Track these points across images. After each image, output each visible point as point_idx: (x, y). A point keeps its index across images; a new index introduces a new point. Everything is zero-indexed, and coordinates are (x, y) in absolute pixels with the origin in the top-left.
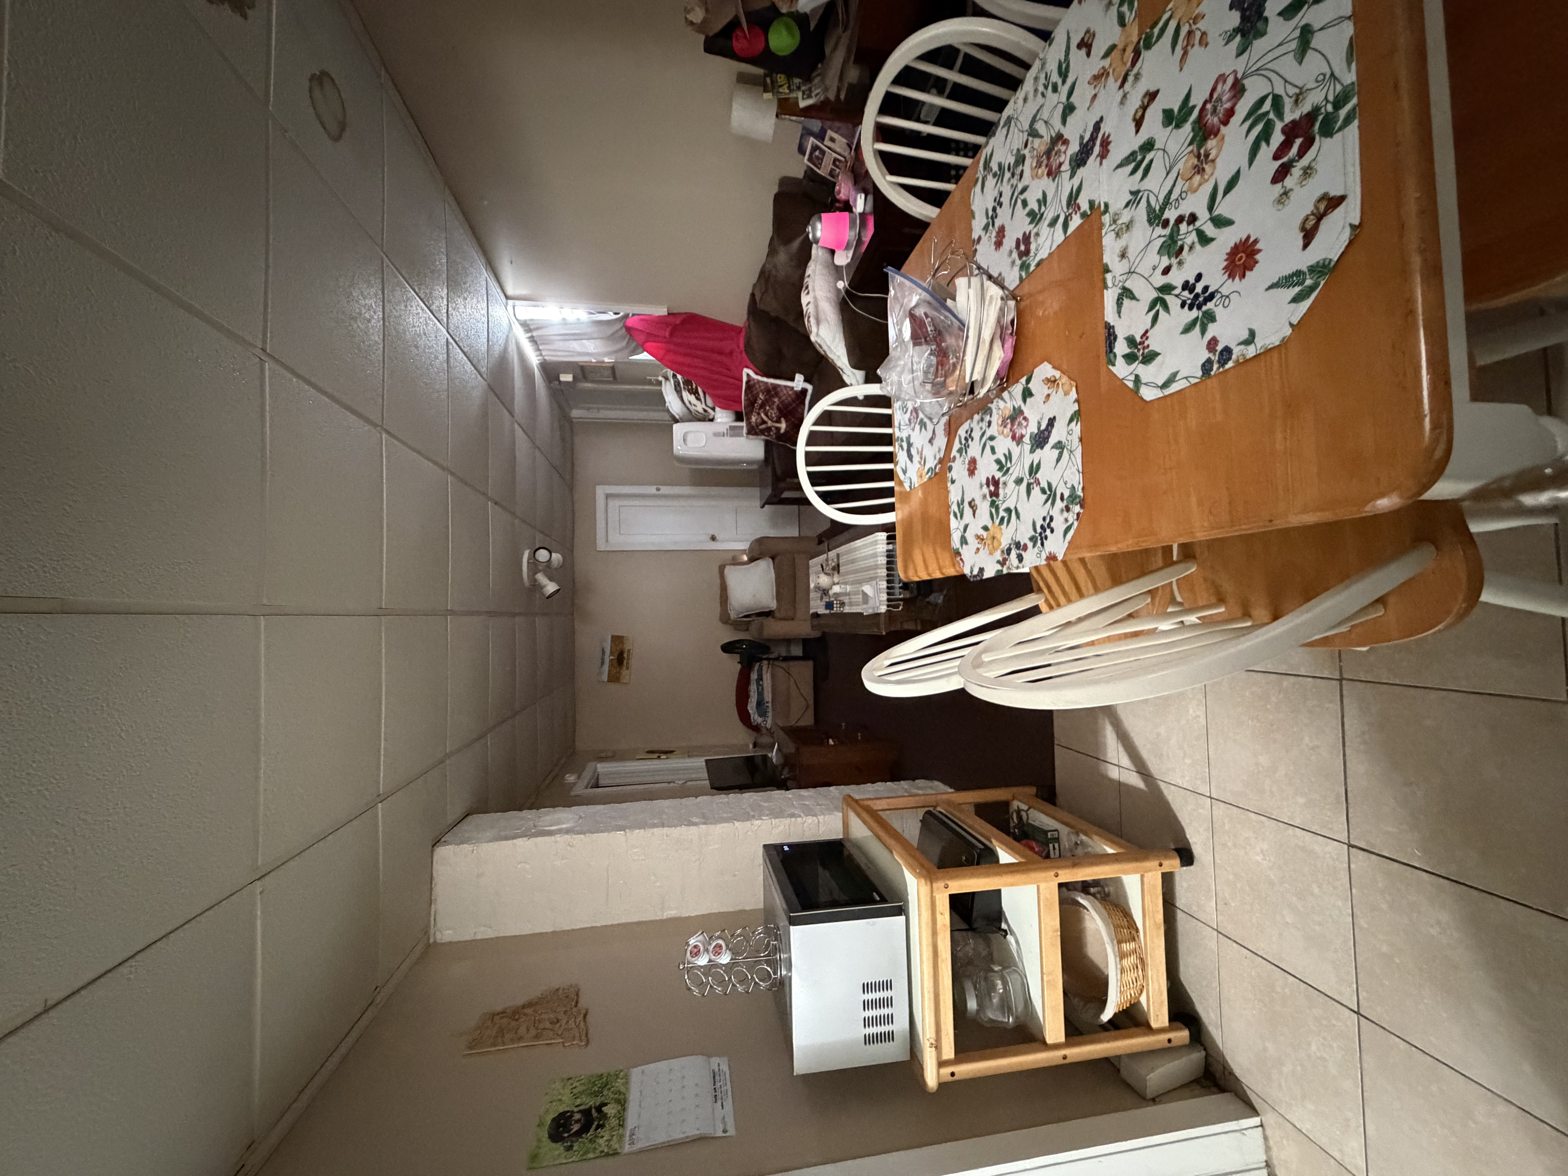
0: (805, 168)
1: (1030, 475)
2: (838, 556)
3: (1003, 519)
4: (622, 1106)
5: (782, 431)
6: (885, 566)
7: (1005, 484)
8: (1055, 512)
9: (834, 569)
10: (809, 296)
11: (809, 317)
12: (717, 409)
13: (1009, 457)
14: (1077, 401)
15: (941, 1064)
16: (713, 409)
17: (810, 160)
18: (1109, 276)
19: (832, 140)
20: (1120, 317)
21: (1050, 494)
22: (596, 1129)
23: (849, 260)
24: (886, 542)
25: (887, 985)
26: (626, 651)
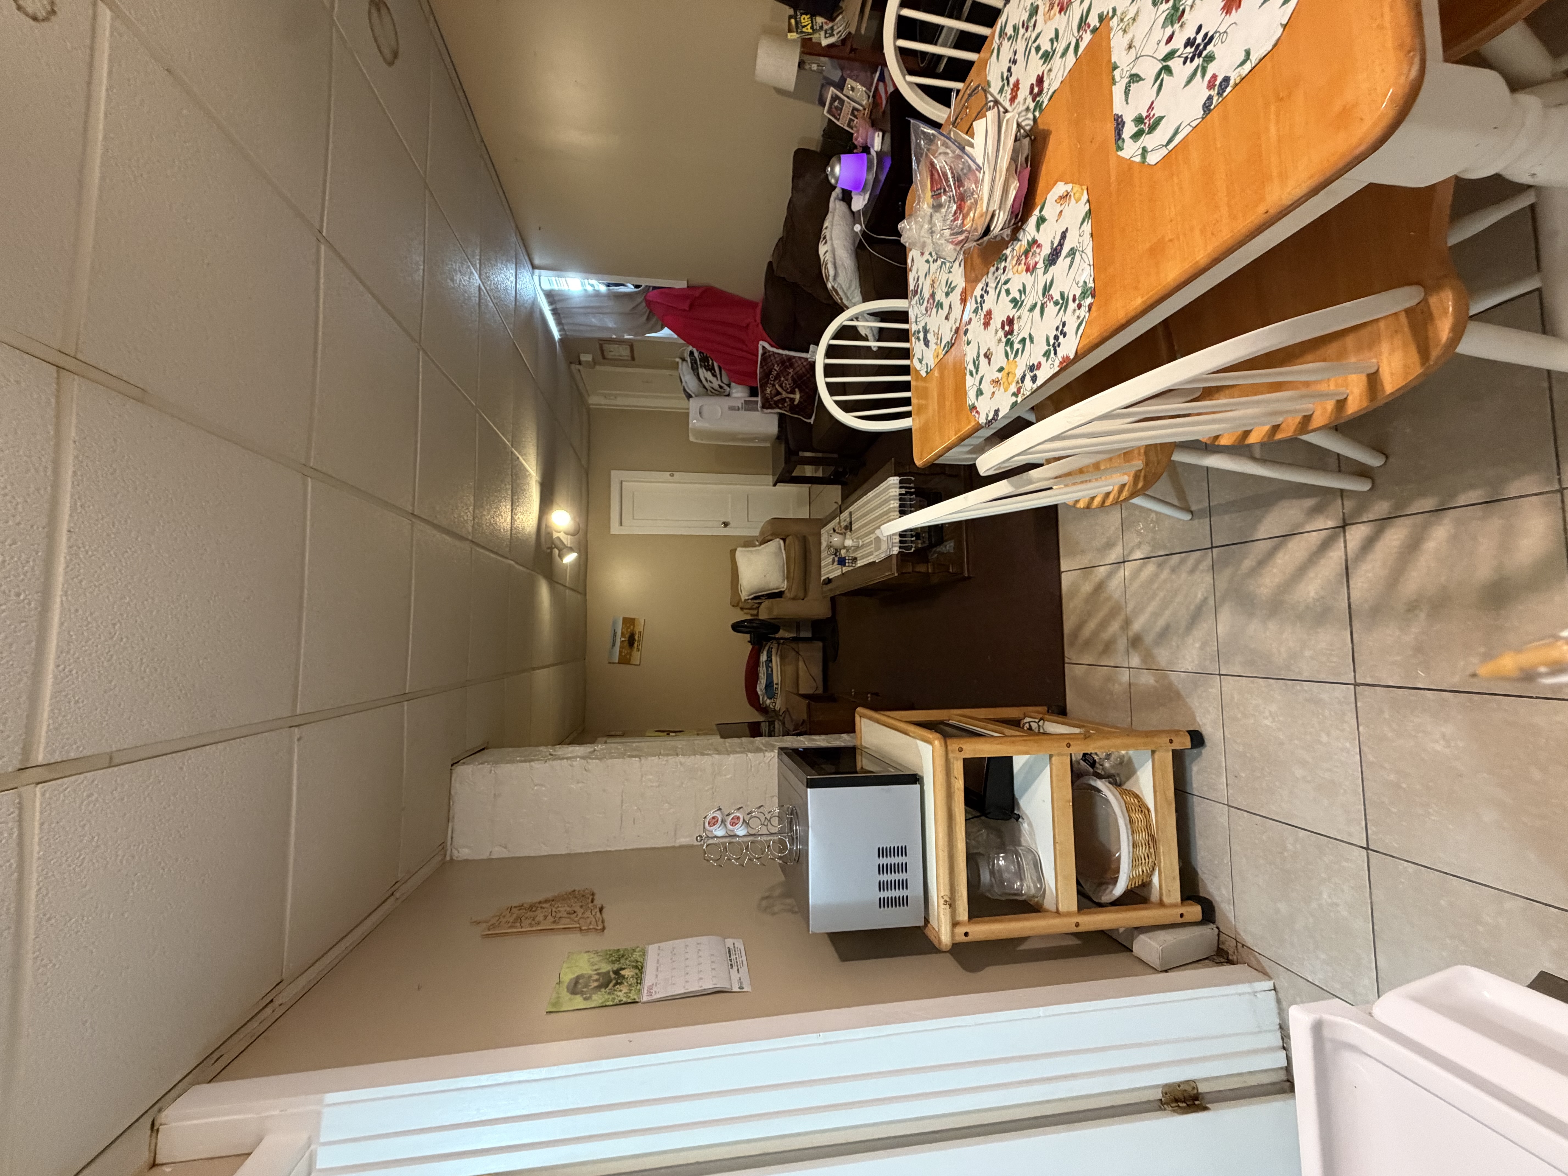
0: (825, 125)
1: (1044, 296)
2: (851, 514)
3: (1017, 351)
4: (639, 970)
5: (796, 402)
6: (898, 509)
7: (1019, 318)
8: (1068, 316)
9: (846, 528)
10: (826, 245)
11: (826, 264)
12: (733, 384)
13: (1023, 290)
14: (1088, 201)
15: (955, 924)
16: (729, 386)
17: (829, 111)
18: (1117, 73)
19: (853, 89)
20: (1127, 103)
21: (1062, 302)
22: (614, 986)
23: (866, 202)
24: (898, 486)
25: (902, 851)
26: (637, 632)
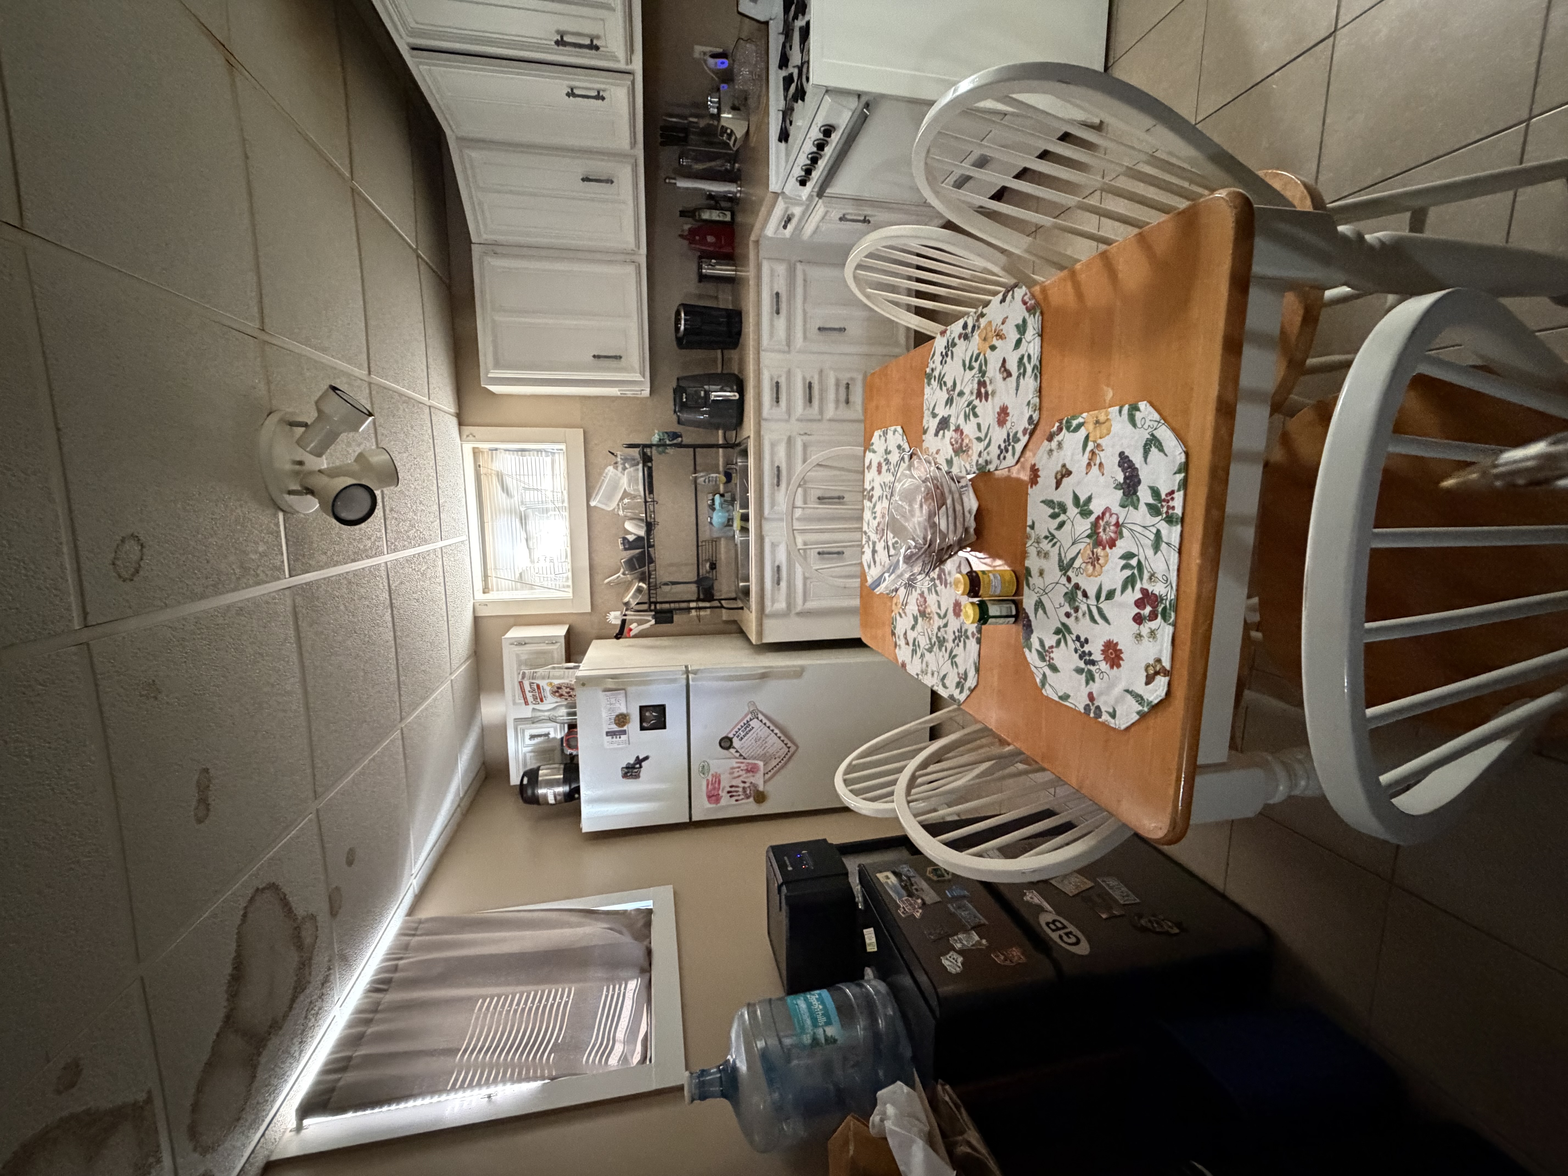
1: (952, 398)
3: (976, 360)
7: (972, 393)
8: (939, 367)
13: (967, 417)
21: (942, 383)
